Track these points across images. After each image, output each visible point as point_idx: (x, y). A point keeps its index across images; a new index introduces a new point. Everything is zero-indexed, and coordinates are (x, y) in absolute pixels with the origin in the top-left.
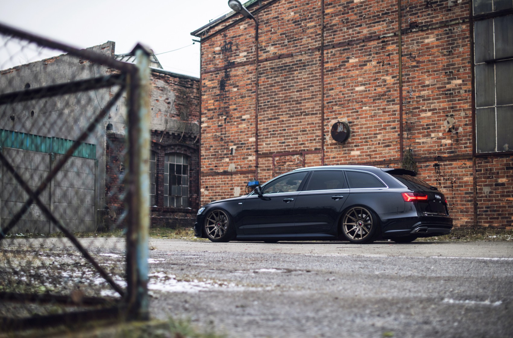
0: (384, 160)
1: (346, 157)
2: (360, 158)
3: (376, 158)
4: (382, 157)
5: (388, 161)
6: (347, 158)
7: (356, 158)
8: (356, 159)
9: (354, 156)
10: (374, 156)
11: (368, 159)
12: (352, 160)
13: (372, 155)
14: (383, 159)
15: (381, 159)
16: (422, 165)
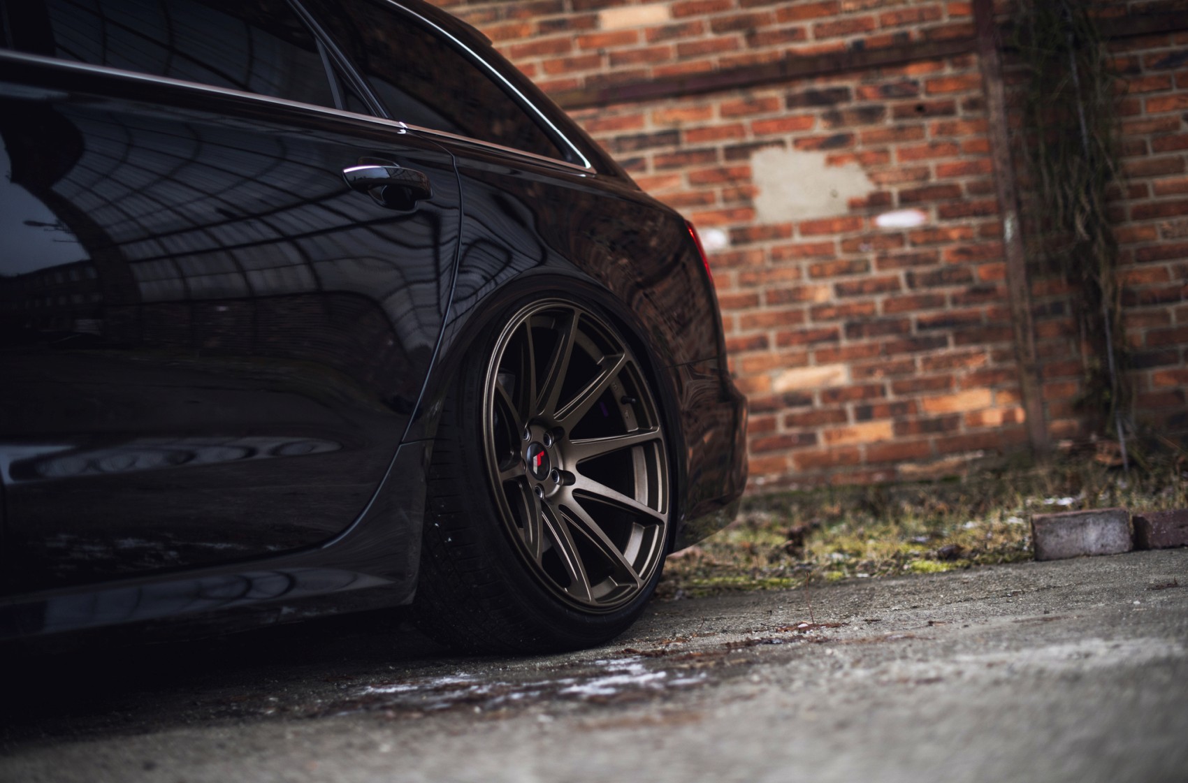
0: (858, 45)
1: (563, 46)
2: (670, 44)
3: (796, 35)
4: (841, 29)
5: (888, 49)
6: (576, 53)
7: (642, 44)
8: (646, 55)
9: (626, 36)
10: (777, 27)
11: (734, 45)
12: (615, 59)
13: (766, 19)
14: (849, 40)
15: (832, 42)
16: (1141, 53)
